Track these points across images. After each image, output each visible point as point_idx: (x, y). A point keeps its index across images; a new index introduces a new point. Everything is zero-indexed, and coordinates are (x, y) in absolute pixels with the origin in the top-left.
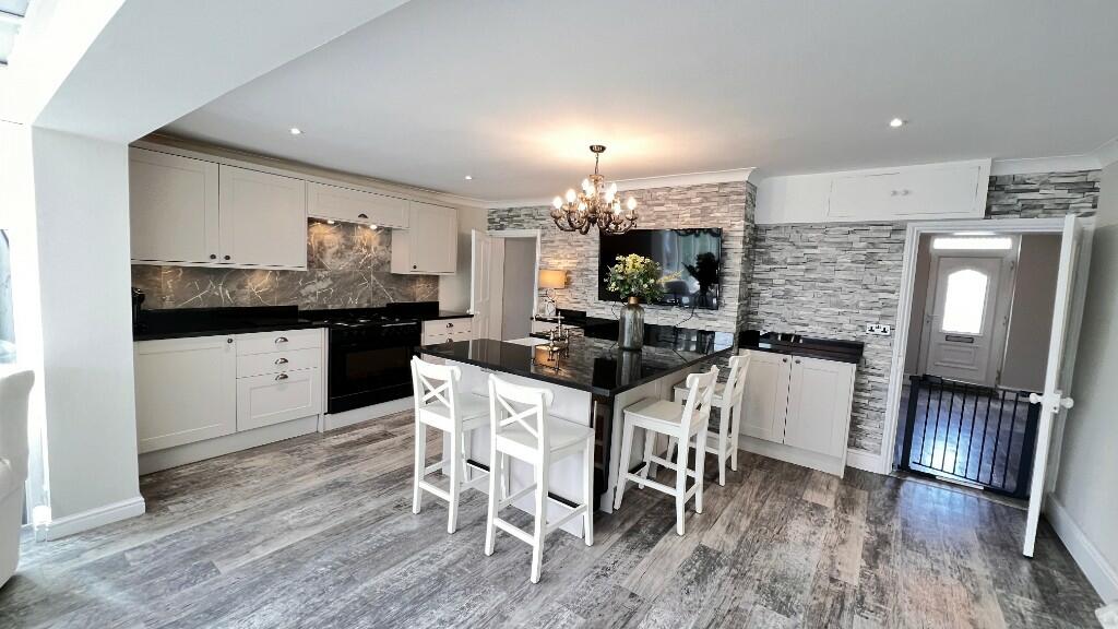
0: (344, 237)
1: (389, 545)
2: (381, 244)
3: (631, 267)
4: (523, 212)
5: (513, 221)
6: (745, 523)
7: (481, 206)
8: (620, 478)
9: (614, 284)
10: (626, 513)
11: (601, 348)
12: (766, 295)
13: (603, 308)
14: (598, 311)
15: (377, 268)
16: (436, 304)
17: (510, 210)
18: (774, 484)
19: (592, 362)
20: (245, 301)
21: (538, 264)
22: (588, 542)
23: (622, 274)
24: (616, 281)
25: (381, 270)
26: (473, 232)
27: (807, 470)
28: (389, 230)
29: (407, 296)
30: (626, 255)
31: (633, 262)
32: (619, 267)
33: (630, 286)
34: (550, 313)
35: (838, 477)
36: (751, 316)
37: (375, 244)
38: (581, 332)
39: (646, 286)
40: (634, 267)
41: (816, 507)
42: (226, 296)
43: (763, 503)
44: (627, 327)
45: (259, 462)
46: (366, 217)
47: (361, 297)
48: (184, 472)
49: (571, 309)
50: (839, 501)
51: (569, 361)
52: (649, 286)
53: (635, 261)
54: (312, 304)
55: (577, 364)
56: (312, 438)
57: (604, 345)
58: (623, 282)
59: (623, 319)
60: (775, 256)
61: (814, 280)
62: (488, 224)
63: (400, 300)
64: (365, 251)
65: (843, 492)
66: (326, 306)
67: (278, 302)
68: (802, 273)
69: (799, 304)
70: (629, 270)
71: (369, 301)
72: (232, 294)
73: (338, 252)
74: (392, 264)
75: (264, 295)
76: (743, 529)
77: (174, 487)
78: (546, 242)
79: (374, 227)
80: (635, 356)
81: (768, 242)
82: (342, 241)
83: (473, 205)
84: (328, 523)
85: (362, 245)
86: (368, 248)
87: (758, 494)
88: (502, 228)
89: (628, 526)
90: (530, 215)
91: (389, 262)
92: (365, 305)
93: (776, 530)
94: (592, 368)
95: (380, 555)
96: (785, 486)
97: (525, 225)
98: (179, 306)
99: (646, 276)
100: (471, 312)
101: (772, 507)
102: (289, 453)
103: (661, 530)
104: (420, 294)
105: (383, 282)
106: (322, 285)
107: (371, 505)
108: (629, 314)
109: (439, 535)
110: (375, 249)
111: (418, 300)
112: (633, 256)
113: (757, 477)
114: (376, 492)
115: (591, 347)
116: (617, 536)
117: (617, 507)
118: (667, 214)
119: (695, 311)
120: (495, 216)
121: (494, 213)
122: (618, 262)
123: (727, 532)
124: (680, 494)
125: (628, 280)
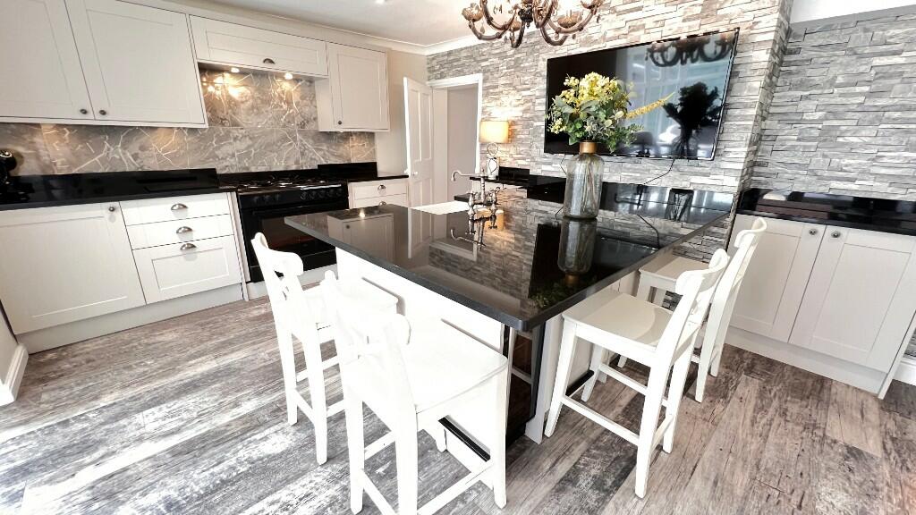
0: (258, 89)
1: (240, 477)
2: (303, 98)
3: (586, 95)
4: (464, 54)
5: (452, 67)
6: (741, 480)
7: (418, 52)
8: (553, 399)
9: (559, 122)
10: (561, 443)
11: (546, 212)
12: (789, 135)
13: (550, 164)
14: (545, 167)
15: (302, 125)
16: (374, 165)
17: (450, 53)
18: (775, 403)
19: (535, 228)
20: (152, 164)
21: (480, 117)
22: (500, 499)
23: (572, 105)
24: (562, 115)
25: (307, 128)
26: (405, 79)
27: (822, 381)
28: (311, 81)
29: (340, 156)
30: (580, 76)
31: (592, 86)
32: (569, 94)
33: (585, 124)
34: (493, 172)
35: (875, 397)
36: (756, 169)
37: (296, 98)
38: (524, 193)
39: (609, 122)
40: (591, 93)
41: (853, 453)
42: (128, 160)
43: (765, 438)
44: (577, 184)
45: (169, 336)
46: (271, 62)
47: (288, 158)
48: (90, 346)
49: (515, 166)
50: (889, 445)
51: (512, 224)
52: (614, 122)
53: (594, 83)
54: (232, 166)
55: (521, 228)
56: (233, 308)
57: (551, 210)
58: (573, 118)
59: (571, 176)
60: (815, 75)
61: (884, 109)
62: (427, 74)
63: (333, 161)
64: (285, 107)
65: (891, 425)
66: (247, 168)
67: (191, 166)
68: (862, 99)
69: (847, 149)
70: (583, 99)
71: (297, 162)
72: (135, 156)
73: (253, 107)
74: (319, 120)
75: (173, 157)
76: (739, 492)
77: (68, 366)
78: (488, 88)
79: (289, 76)
80: (586, 227)
81: (804, 55)
82: (256, 94)
83: (410, 51)
84: (190, 432)
85: (281, 99)
86: (289, 102)
87: (753, 422)
88: (442, 76)
89: (563, 469)
90: (471, 57)
91: (315, 119)
92: (294, 167)
93: (795, 500)
94: (535, 235)
95: (217, 497)
96: (794, 408)
97: (466, 70)
98: (75, 171)
99: (609, 107)
100: (408, 172)
101: (781, 448)
102: (202, 325)
103: (609, 482)
104: (355, 154)
105: (311, 141)
106: (241, 146)
107: (248, 407)
108: (580, 168)
109: (303, 466)
110: (297, 104)
111: (353, 161)
112: (593, 75)
113: (748, 388)
114: (263, 386)
115: (534, 210)
116: (544, 489)
117: (549, 433)
118: (644, 21)
119: (677, 162)
120: (434, 62)
121: (433, 59)
122: (568, 88)
123: (713, 497)
124: (644, 442)
125: (582, 116)
